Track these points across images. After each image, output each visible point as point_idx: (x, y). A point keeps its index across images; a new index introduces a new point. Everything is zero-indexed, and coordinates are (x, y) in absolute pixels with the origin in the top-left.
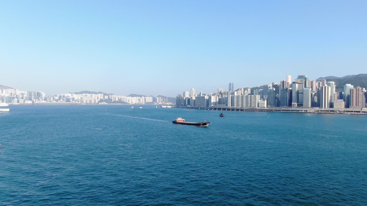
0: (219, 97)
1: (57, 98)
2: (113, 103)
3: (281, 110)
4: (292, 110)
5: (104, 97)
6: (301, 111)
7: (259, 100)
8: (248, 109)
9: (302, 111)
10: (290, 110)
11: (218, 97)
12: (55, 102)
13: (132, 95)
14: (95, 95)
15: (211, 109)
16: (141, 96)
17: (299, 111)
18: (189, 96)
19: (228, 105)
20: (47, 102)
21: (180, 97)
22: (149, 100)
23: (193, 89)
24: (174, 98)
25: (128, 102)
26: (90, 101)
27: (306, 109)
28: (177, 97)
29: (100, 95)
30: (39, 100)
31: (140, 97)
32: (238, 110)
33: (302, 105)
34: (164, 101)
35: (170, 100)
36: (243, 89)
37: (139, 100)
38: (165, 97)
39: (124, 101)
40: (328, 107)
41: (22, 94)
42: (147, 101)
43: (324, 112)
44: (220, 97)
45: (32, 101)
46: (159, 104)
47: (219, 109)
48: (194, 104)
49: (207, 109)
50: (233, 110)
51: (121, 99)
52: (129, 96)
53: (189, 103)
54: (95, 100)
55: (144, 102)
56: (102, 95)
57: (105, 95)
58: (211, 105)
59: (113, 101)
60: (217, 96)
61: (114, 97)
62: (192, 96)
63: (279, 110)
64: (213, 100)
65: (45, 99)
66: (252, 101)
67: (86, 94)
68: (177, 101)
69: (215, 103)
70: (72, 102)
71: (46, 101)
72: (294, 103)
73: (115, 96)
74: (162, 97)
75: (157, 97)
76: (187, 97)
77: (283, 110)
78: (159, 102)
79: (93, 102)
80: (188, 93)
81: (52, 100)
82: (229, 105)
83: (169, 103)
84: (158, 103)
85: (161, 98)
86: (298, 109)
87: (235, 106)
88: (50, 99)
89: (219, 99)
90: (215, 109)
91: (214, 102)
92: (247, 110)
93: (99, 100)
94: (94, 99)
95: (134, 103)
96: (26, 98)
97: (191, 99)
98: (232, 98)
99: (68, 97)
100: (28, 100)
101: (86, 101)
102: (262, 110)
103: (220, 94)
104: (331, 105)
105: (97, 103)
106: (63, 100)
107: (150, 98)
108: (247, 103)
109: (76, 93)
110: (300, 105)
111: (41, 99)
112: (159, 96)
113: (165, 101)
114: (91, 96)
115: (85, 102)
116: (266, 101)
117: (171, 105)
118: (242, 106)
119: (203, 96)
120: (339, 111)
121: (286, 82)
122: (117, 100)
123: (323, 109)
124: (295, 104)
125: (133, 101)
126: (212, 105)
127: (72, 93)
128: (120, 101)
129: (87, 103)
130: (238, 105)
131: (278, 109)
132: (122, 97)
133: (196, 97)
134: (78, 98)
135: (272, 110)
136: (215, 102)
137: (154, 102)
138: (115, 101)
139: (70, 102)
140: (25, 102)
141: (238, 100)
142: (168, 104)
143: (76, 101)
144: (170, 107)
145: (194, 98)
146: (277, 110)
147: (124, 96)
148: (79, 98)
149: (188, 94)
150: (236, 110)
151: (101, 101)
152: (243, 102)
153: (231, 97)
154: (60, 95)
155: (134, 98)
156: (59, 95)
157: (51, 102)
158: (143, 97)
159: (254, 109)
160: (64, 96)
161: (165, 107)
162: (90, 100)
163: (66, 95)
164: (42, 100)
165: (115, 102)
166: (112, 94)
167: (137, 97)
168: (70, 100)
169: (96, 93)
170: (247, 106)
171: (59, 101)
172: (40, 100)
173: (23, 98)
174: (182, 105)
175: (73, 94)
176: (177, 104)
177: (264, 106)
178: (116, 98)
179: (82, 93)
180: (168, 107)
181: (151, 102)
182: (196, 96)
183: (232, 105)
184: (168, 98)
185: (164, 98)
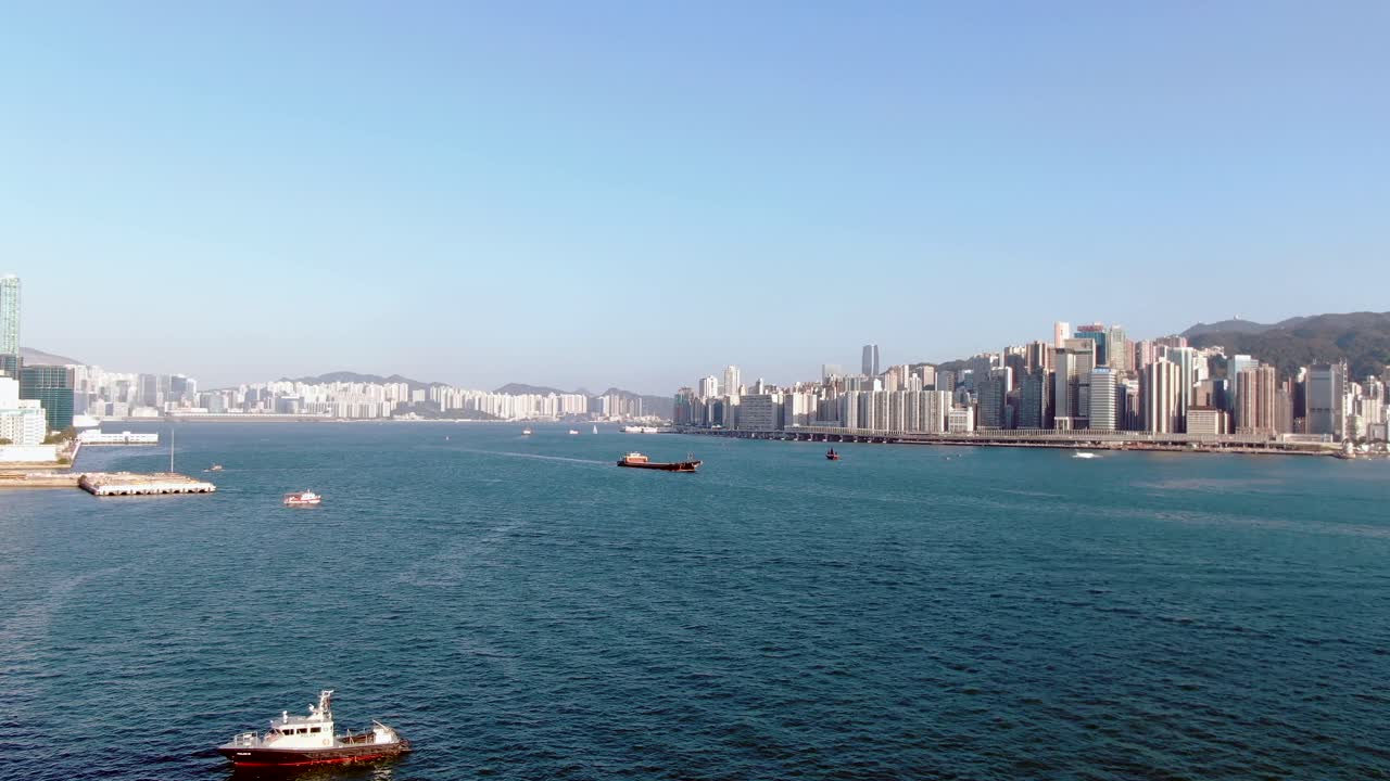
0: (819, 395)
1: (241, 398)
2: (444, 416)
3: (1015, 442)
4: (1050, 442)
5: (410, 396)
6: (1080, 442)
7: (951, 409)
8: (912, 437)
9: (1083, 442)
10: (1044, 442)
11: (815, 396)
12: (236, 412)
13: (515, 389)
14: (378, 387)
15: (791, 436)
16: (545, 392)
17: (1073, 442)
18: (720, 394)
19: (849, 424)
20: (209, 412)
21: (686, 396)
22: (576, 405)
23: (733, 368)
24: (665, 400)
25: (496, 411)
26: (364, 409)
27: (1096, 438)
28: (678, 396)
29: (394, 386)
30: (181, 405)
31: (543, 396)
32: (878, 440)
33: (1086, 424)
34: (628, 412)
35: (652, 404)
36: (907, 367)
37: (538, 406)
38: (634, 397)
39: (483, 409)
40: (1168, 431)
41: (123, 384)
42: (567, 410)
43: (1150, 446)
44: (822, 398)
45: (157, 408)
46: (612, 419)
47: (819, 437)
48: (737, 421)
49: (779, 439)
50: (863, 439)
51: (472, 403)
52: (502, 391)
53: (718, 418)
54: (380, 407)
55: (555, 414)
56: (405, 387)
57: (414, 386)
58: (792, 423)
59: (443, 410)
60: (814, 393)
61: (446, 395)
62: (727, 395)
63: (1009, 442)
64: (800, 405)
65: (204, 403)
66: (927, 411)
67: (345, 385)
68: (677, 410)
69: (806, 419)
70: (298, 413)
71: (206, 410)
72: (1061, 418)
73: (451, 390)
74: (622, 394)
75: (603, 395)
76: (711, 396)
77: (1023, 441)
78: (612, 412)
79: (373, 413)
80: (715, 380)
81: (226, 405)
82: (852, 426)
83: (649, 418)
84: (608, 418)
85: (617, 397)
86: (1070, 438)
87: (872, 429)
88: (222, 404)
89: (821, 405)
90: (805, 437)
91: (801, 416)
92: (911, 441)
93: (394, 404)
94: (374, 403)
95: (520, 415)
96: (135, 398)
97: (725, 404)
98: (862, 400)
99: (285, 393)
100: (141, 405)
101: (349, 408)
102: (955, 441)
103: (824, 387)
104: (1180, 425)
105: (388, 418)
106: (266, 407)
107: (577, 400)
108: (910, 419)
109: (309, 381)
110: (1081, 424)
111: (187, 403)
112: (612, 392)
113: (632, 409)
114: (364, 391)
115: (343, 413)
116: (970, 413)
117: (659, 425)
118: (895, 428)
119: (767, 392)
120: (1200, 443)
121: (1044, 345)
122: (458, 405)
123: (1150, 438)
124: (1066, 421)
125: (518, 409)
126: (796, 425)
127: (293, 382)
128: (469, 409)
129: (351, 418)
130: (879, 423)
131: (1006, 437)
132: (478, 394)
133: (742, 399)
134: (317, 399)
135: (988, 441)
136: (806, 413)
137: (593, 415)
138: (452, 409)
139: (292, 412)
140: (134, 414)
141: (880, 408)
142: (643, 419)
143: (312, 408)
144: (655, 430)
145: (735, 401)
146: (1004, 441)
147: (482, 391)
148: (323, 399)
149: (716, 386)
150: (873, 442)
151: (402, 408)
152: (895, 416)
153: (859, 397)
154: (251, 387)
155: (520, 397)
156: (248, 387)
157: (226, 411)
158: (552, 396)
159: (931, 438)
160: (265, 393)
161: (637, 429)
162: (362, 406)
163: (275, 388)
164: (193, 406)
165: (451, 412)
166: (438, 385)
167: (532, 396)
168: (292, 406)
169: (380, 381)
170: (910, 429)
171: (253, 410)
172: (184, 406)
173: (123, 399)
174: (694, 425)
175: (299, 385)
176: (678, 422)
177: (966, 427)
178: (453, 397)
179: (329, 379)
180: (648, 430)
181: (583, 414)
182: (743, 393)
183: (862, 424)
184: (645, 398)
185: (629, 397)
